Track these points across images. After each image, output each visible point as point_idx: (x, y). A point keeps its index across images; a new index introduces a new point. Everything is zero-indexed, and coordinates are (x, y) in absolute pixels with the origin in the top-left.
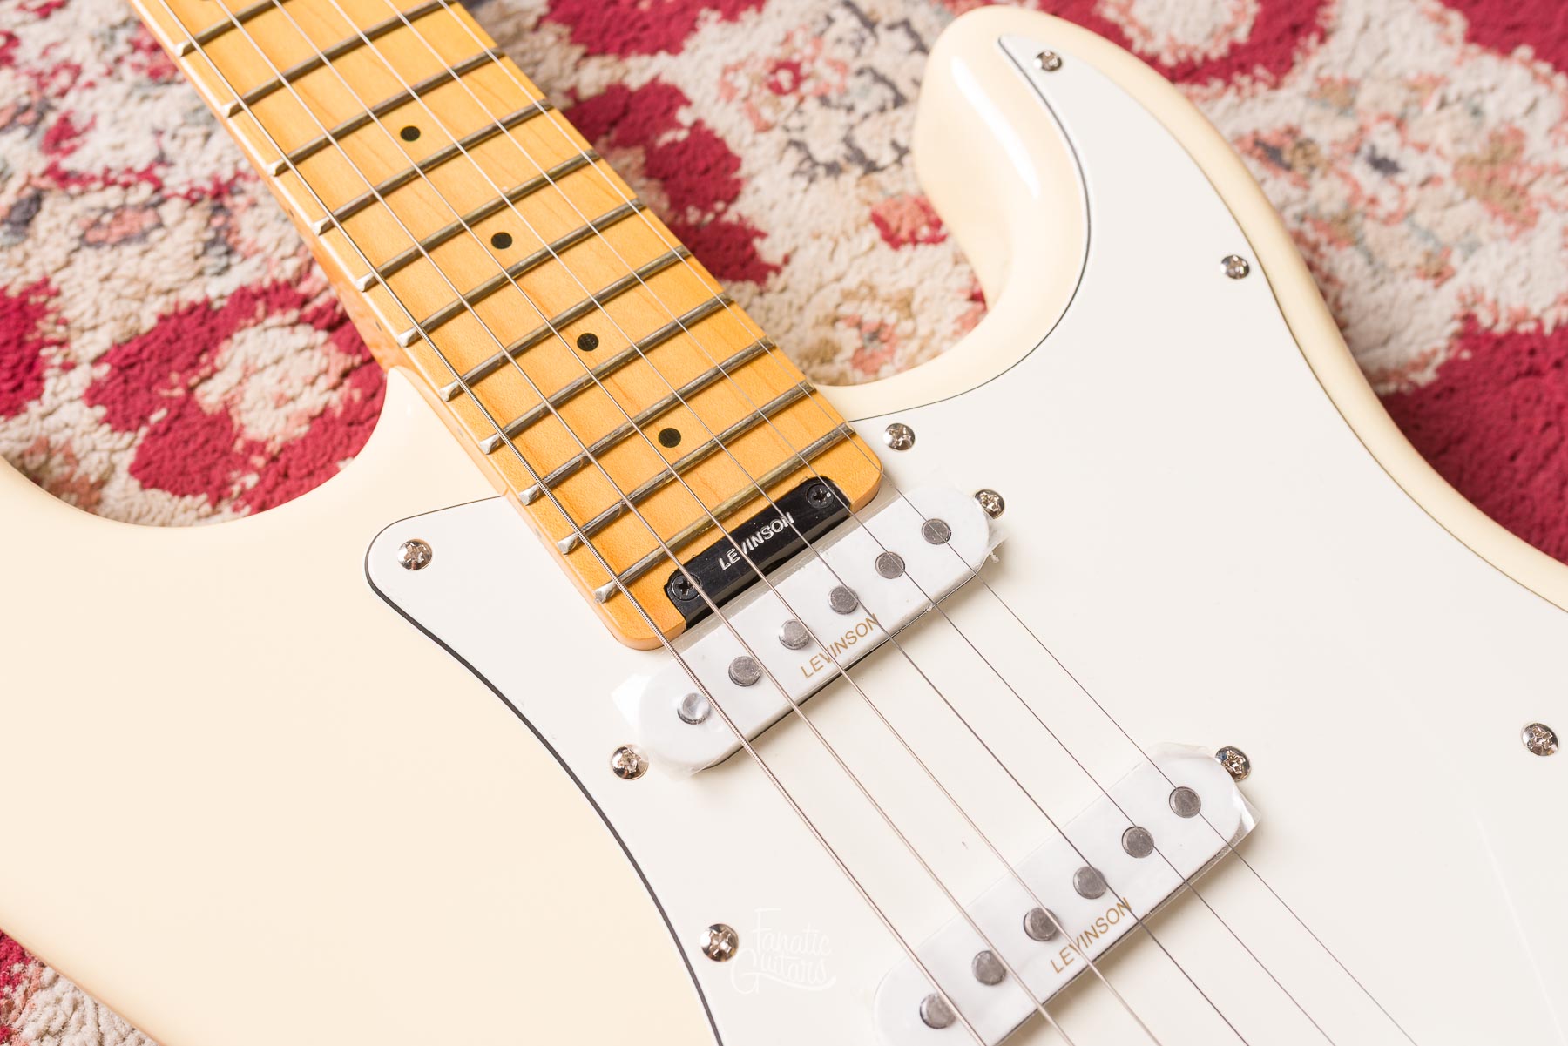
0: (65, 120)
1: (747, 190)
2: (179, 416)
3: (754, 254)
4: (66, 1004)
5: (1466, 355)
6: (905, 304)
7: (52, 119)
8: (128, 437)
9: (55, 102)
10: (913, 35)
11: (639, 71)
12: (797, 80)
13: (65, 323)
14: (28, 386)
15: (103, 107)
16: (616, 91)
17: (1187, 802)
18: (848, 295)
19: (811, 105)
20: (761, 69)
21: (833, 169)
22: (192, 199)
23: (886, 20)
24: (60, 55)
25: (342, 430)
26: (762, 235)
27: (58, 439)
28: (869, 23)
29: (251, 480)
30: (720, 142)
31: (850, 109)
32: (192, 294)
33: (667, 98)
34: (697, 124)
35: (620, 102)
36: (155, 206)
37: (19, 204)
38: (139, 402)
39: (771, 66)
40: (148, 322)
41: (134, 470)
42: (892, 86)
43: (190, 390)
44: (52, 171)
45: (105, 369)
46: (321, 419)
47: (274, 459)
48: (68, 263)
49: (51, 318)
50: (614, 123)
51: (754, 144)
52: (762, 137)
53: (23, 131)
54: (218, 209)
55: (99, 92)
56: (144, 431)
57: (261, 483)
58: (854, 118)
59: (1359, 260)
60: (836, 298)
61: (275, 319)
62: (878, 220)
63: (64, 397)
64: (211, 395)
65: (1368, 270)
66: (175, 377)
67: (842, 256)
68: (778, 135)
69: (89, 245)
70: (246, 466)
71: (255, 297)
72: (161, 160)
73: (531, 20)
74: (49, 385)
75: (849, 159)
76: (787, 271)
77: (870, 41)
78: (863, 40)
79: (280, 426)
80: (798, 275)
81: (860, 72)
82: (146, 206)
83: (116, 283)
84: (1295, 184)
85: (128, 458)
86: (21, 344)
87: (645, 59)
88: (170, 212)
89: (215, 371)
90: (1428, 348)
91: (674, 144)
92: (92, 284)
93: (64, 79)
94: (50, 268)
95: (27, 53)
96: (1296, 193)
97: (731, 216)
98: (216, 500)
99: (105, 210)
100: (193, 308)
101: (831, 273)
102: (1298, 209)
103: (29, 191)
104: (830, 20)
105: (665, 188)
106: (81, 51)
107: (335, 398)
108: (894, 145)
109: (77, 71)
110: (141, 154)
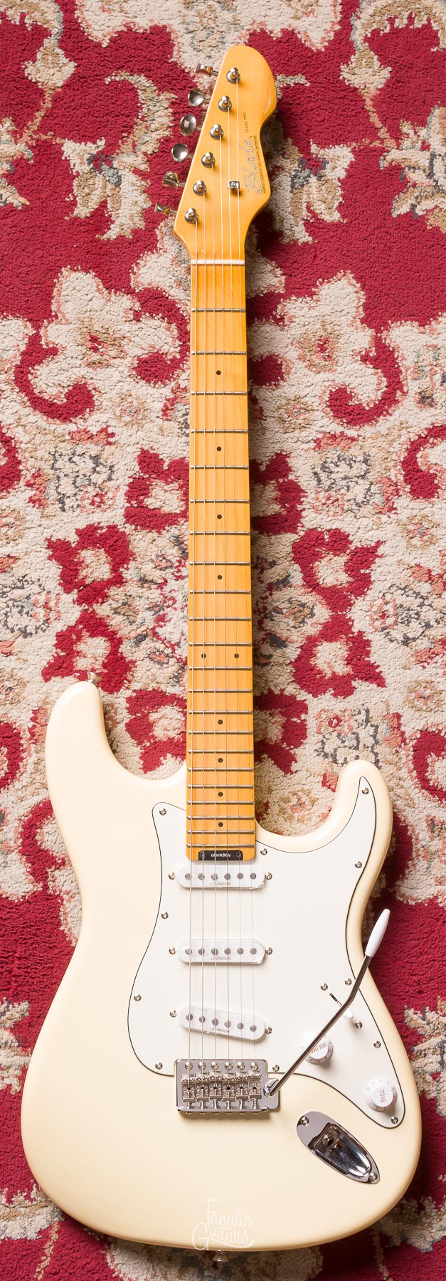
0: (164, 615)
1: (302, 747)
2: (143, 718)
3: (290, 765)
4: (54, 830)
5: (426, 905)
6: (313, 802)
7: (162, 612)
8: (130, 716)
9: (165, 608)
10: (376, 731)
11: (303, 696)
12: (337, 725)
13: (133, 677)
14: (117, 688)
15: (175, 616)
16: (293, 697)
17: (254, 951)
18: (303, 790)
19: (335, 734)
20: (331, 715)
21: (326, 755)
22: (179, 660)
23: (372, 723)
24: (174, 594)
25: (173, 746)
26: (296, 762)
27: (116, 706)
28: (367, 721)
29: (148, 744)
30: (306, 729)
31: (343, 742)
32: (163, 688)
33: (303, 707)
34: (305, 720)
35: (291, 702)
36: (169, 657)
37: (141, 635)
38: (137, 708)
39: (334, 716)
40: (150, 689)
41: (126, 725)
42: (358, 744)
43: (149, 713)
44: (153, 629)
45: (135, 694)
46: (171, 740)
47: (156, 743)
48: (143, 660)
49: (131, 673)
50: (285, 707)
51: (313, 736)
52: (316, 735)
53: (153, 612)
54: (182, 668)
55: (176, 612)
56: (134, 716)
57: (149, 746)
58: (342, 745)
59: (426, 866)
60: (300, 789)
61: (176, 708)
62: (325, 776)
63: (123, 695)
64: (153, 717)
65: (425, 870)
66: (148, 707)
67: (309, 780)
68: (320, 737)
69: (150, 658)
70: (149, 741)
71: (176, 699)
72: (178, 644)
73: (289, 662)
74: (122, 690)
75: (332, 755)
76: (294, 774)
77: (363, 727)
78: (362, 725)
79: (161, 736)
80: (295, 778)
81: (354, 733)
82: (167, 656)
83: (149, 673)
84: (430, 837)
85: (127, 720)
86: (121, 676)
87: (307, 693)
88: (172, 661)
89: (156, 712)
90: (419, 897)
91: (295, 722)
92: (144, 669)
93: (171, 602)
94: (138, 659)
95: (167, 589)
96: (428, 839)
97: (292, 752)
98: (138, 744)
99: (158, 651)
100: (162, 692)
101: (303, 782)
102: (424, 843)
103: (145, 633)
104: (359, 713)
105: (284, 733)
106: (179, 597)
107: (177, 736)
108: (346, 759)
109: (175, 602)
110: (175, 638)
